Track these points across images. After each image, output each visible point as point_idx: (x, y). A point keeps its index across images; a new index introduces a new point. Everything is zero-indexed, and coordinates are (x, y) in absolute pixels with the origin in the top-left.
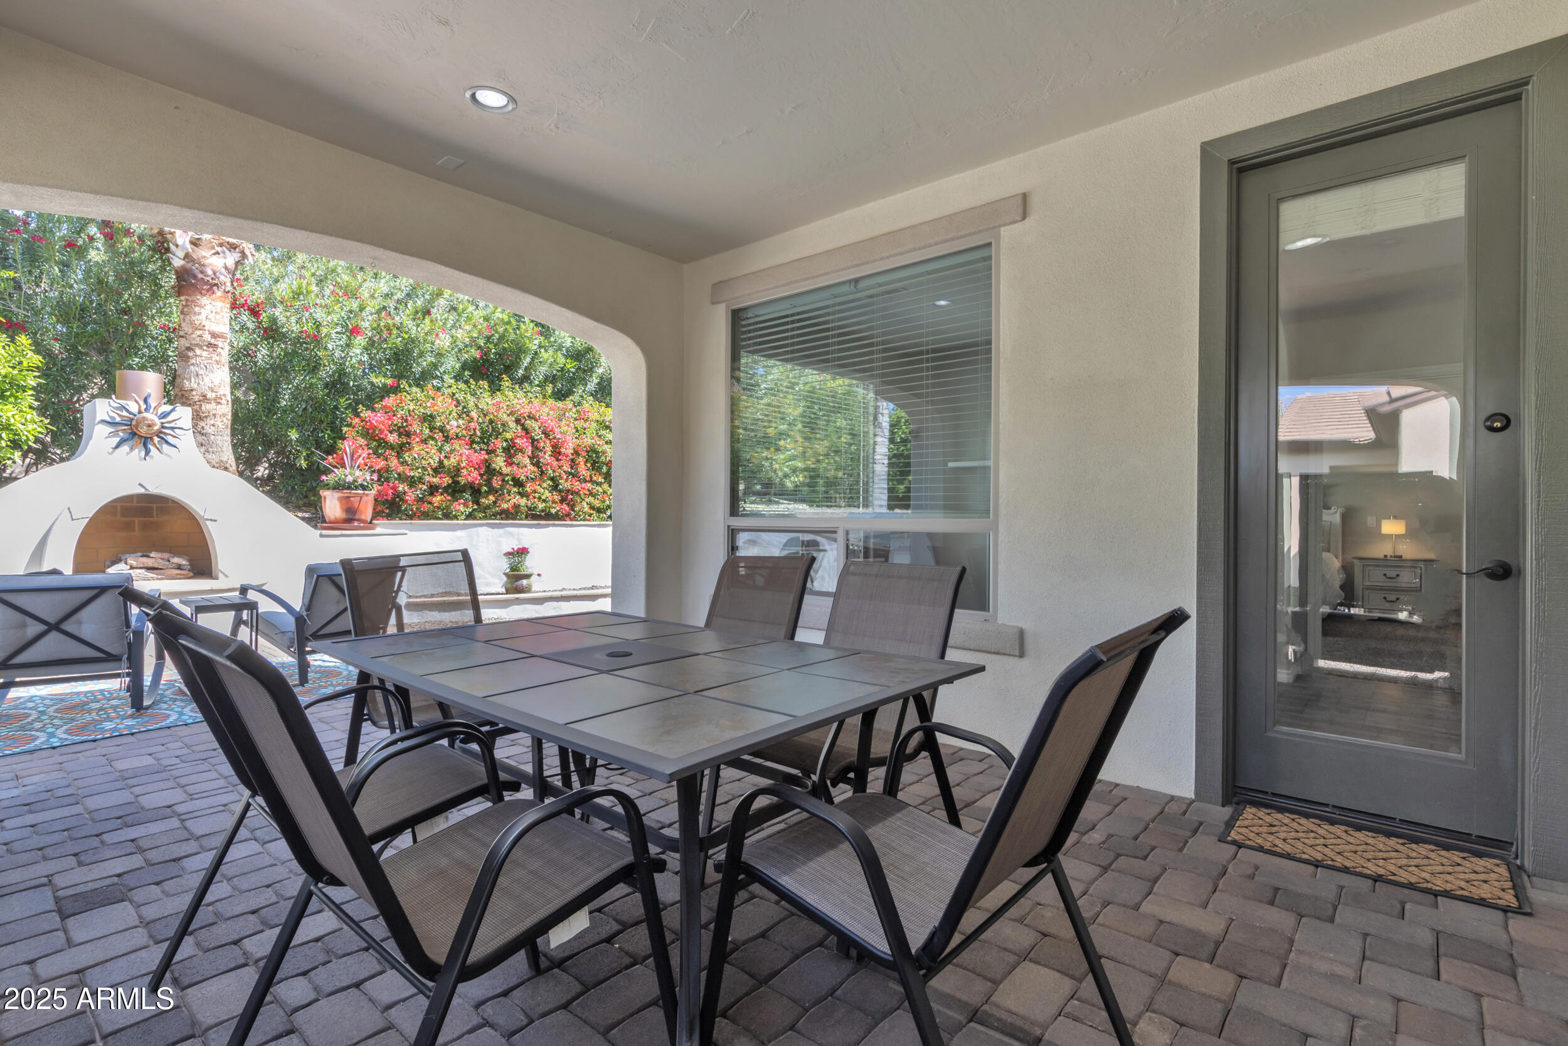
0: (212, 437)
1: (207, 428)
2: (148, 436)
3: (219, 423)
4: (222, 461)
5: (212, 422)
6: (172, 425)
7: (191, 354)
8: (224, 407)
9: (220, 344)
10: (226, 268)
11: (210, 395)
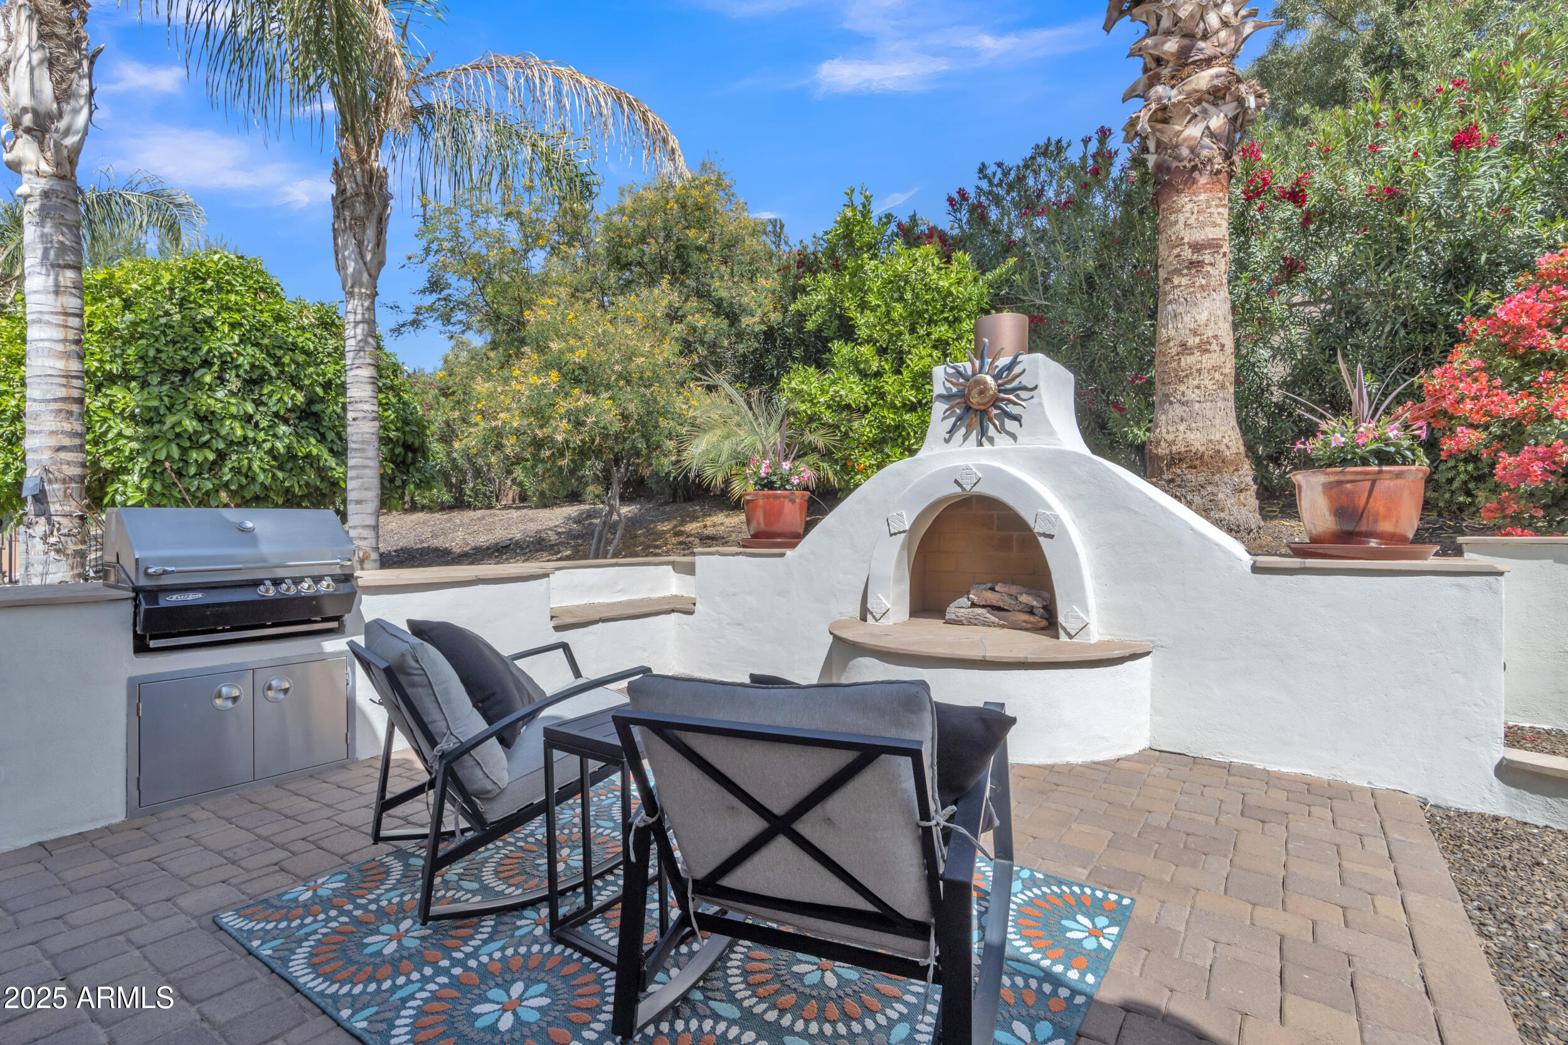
0: (1197, 405)
1: (1188, 392)
2: (982, 408)
3: (1207, 382)
4: (1211, 441)
5: (1196, 383)
6: (1015, 384)
7: (1168, 288)
8: (1215, 355)
9: (1208, 258)
10: (1212, 135)
11: (1193, 341)
